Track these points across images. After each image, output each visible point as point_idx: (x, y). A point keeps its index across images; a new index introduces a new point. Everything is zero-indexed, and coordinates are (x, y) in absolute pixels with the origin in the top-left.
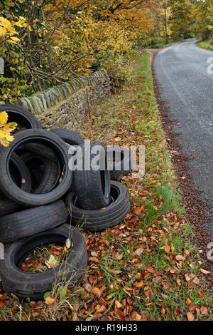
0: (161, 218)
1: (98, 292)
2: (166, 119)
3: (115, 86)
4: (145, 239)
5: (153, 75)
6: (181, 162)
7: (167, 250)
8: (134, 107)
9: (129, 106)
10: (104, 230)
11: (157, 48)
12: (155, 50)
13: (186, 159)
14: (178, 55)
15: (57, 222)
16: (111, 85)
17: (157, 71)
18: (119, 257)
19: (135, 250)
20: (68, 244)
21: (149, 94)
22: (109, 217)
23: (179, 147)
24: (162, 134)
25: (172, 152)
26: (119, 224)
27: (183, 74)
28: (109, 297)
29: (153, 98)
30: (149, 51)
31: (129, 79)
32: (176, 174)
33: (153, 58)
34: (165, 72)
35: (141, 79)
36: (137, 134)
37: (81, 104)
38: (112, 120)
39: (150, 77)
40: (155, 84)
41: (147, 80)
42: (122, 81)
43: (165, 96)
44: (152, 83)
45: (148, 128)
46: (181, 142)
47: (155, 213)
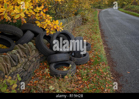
0: (99, 64)
1: (80, 78)
2: (103, 36)
3: (84, 22)
4: (94, 68)
5: (99, 19)
6: (108, 50)
7: (101, 71)
8: (91, 30)
9: (89, 30)
10: (81, 65)
11: (101, 9)
12: (100, 10)
13: (109, 49)
14: (110, 13)
15: (67, 59)
16: (82, 21)
17: (100, 18)
18: (86, 71)
19: (91, 70)
20: (70, 66)
21: (97, 26)
22: (83, 61)
23: (107, 45)
24: (101, 40)
25: (104, 46)
26: (86, 64)
27: (111, 20)
28: (83, 80)
29: (98, 28)
30: (98, 10)
31: (89, 20)
32: (105, 53)
33: (99, 13)
34: (104, 19)
35: (94, 21)
36: (92, 39)
37: (71, 26)
38: (83, 34)
39: (97, 20)
40: (99, 23)
41: (96, 21)
42: (86, 20)
43: (103, 28)
44: (98, 22)
45: (96, 37)
46: (108, 44)
47: (98, 62)
